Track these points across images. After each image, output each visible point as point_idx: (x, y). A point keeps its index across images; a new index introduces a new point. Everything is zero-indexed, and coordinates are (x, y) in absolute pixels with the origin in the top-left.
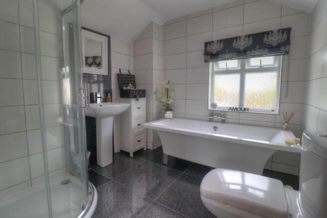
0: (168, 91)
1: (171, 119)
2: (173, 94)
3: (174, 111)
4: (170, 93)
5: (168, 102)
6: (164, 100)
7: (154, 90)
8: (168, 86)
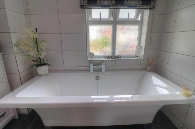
0: (37, 42)
1: (46, 75)
2: (45, 45)
3: (49, 65)
4: (40, 45)
5: (39, 56)
6: (33, 53)
7: (14, 42)
8: (36, 36)
